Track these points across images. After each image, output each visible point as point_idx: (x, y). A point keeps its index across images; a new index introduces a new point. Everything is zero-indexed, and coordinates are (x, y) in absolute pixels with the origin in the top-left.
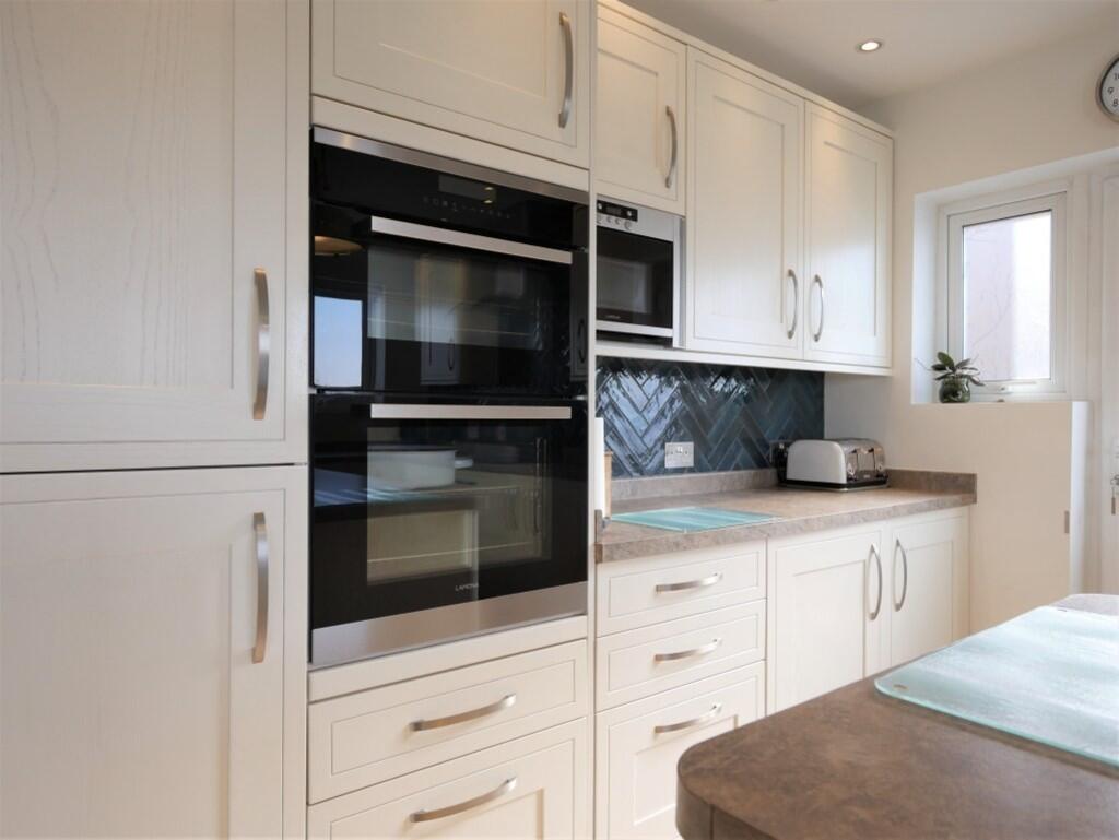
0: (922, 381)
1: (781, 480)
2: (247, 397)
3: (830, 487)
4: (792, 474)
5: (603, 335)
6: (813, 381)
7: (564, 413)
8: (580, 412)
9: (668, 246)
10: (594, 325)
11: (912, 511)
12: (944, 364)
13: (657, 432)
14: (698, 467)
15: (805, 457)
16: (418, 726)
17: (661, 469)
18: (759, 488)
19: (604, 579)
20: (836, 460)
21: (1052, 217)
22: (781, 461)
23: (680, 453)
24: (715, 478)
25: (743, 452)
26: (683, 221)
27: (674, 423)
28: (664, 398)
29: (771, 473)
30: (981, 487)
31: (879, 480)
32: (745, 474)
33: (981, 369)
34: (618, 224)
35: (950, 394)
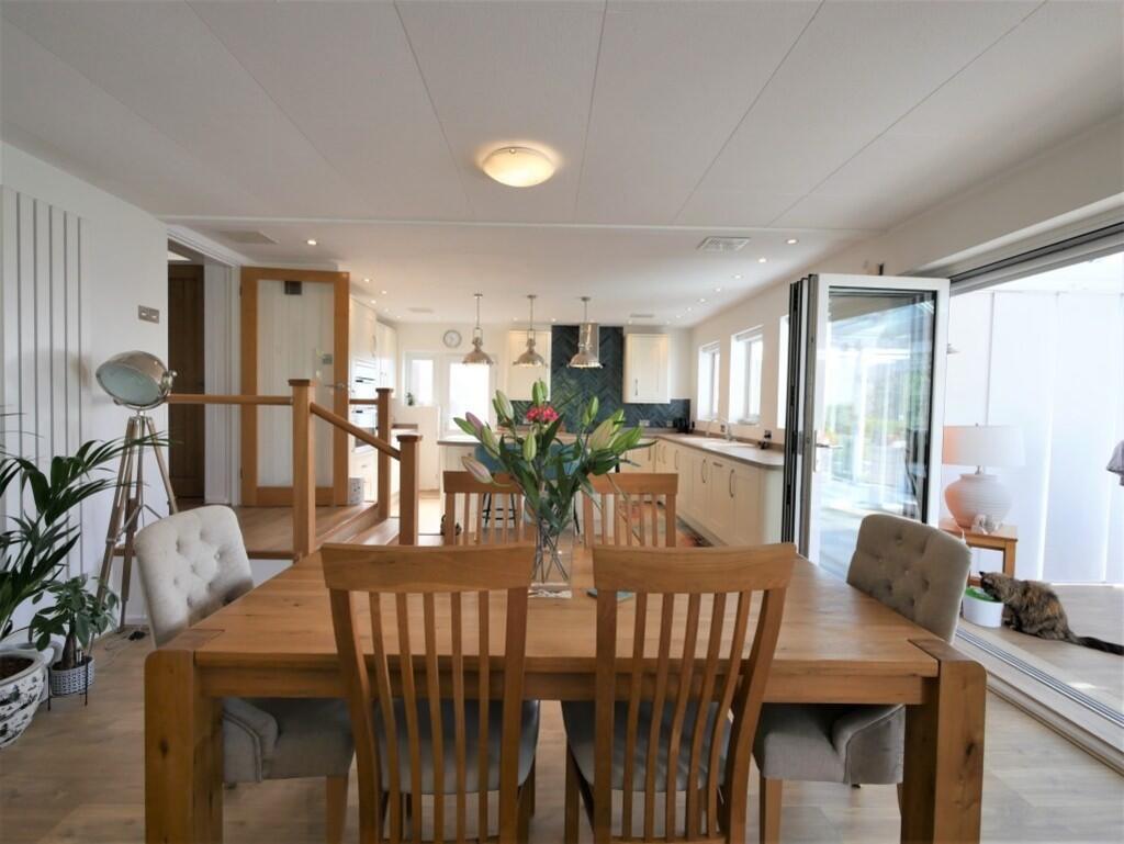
21: (434, 362)
30: (420, 427)
35: (411, 403)
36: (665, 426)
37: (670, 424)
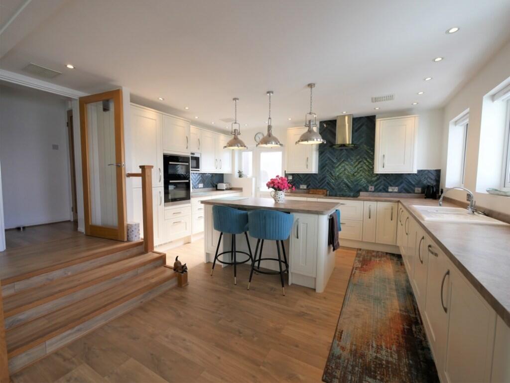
0: (237, 175)
1: (217, 190)
2: (158, 180)
3: (223, 190)
4: (218, 188)
5: (192, 170)
6: (222, 175)
7: (188, 181)
8: (189, 180)
9: (199, 158)
10: (191, 169)
11: (232, 193)
12: (240, 172)
13: (198, 182)
14: (204, 187)
15: (220, 186)
16: (174, 213)
17: (198, 188)
18: (213, 190)
19: (192, 199)
20: (224, 186)
21: (253, 153)
22: (216, 186)
23: (201, 185)
24: (206, 189)
25: (211, 185)
26: (201, 154)
27: (200, 181)
28: (199, 177)
29: (215, 188)
30: (243, 189)
31: (231, 189)
32: (211, 189)
33: (244, 173)
34: (192, 155)
35: (240, 176)
36: (414, 192)
37: (418, 190)
